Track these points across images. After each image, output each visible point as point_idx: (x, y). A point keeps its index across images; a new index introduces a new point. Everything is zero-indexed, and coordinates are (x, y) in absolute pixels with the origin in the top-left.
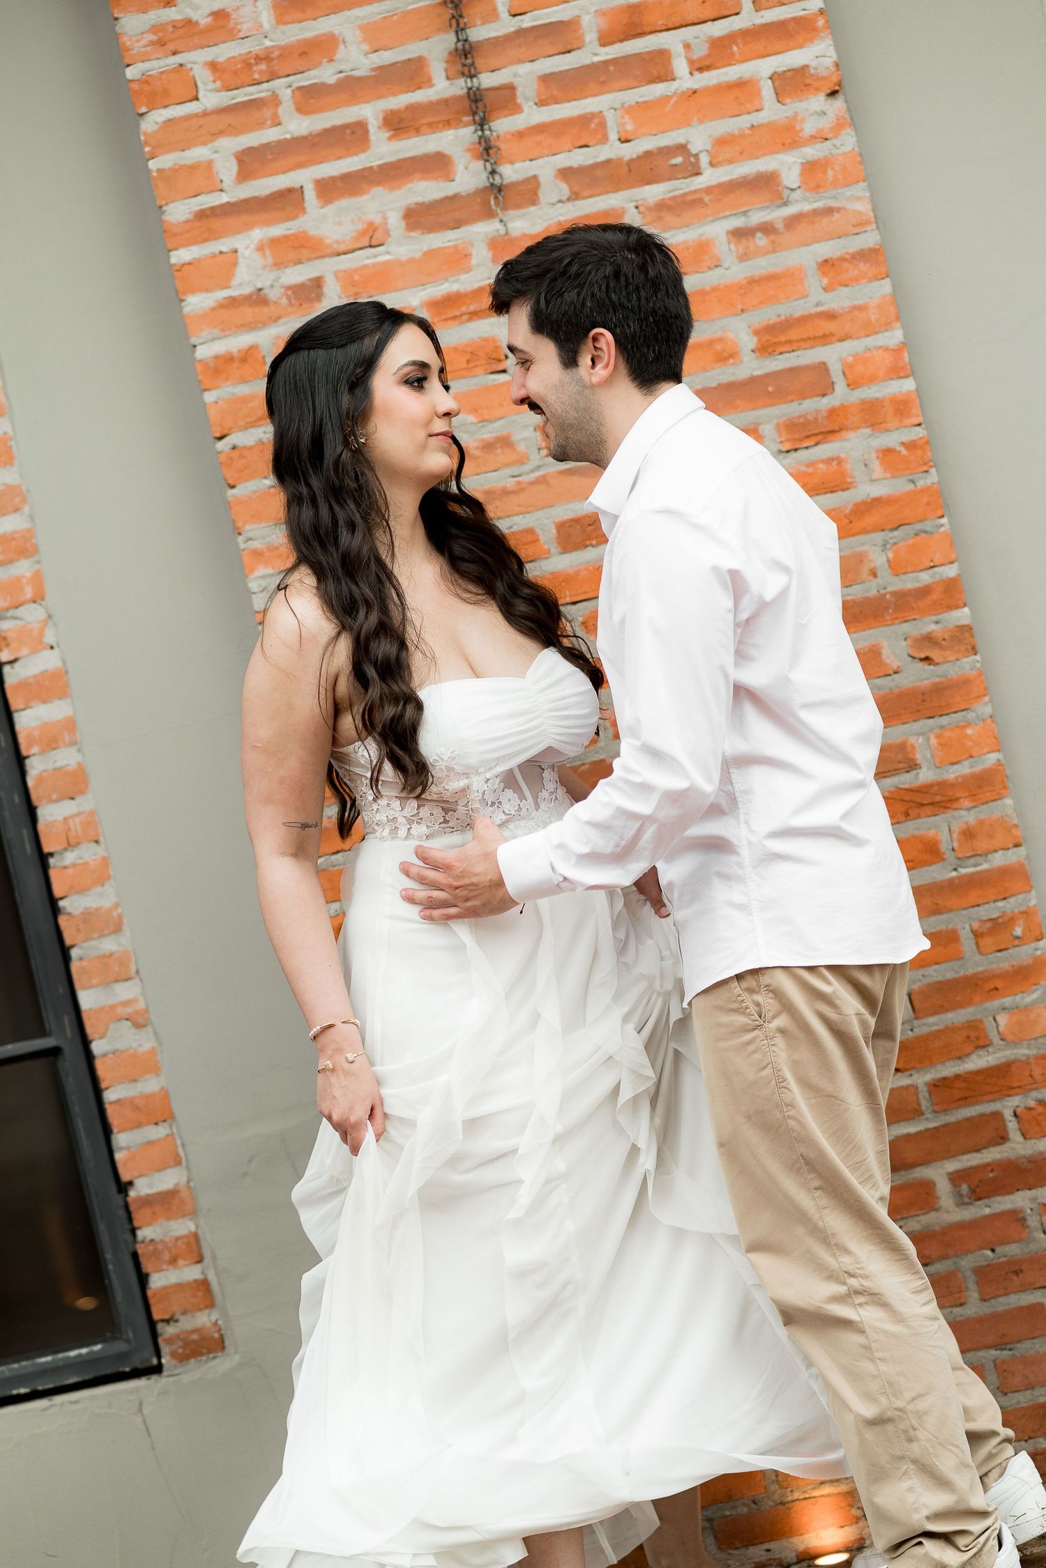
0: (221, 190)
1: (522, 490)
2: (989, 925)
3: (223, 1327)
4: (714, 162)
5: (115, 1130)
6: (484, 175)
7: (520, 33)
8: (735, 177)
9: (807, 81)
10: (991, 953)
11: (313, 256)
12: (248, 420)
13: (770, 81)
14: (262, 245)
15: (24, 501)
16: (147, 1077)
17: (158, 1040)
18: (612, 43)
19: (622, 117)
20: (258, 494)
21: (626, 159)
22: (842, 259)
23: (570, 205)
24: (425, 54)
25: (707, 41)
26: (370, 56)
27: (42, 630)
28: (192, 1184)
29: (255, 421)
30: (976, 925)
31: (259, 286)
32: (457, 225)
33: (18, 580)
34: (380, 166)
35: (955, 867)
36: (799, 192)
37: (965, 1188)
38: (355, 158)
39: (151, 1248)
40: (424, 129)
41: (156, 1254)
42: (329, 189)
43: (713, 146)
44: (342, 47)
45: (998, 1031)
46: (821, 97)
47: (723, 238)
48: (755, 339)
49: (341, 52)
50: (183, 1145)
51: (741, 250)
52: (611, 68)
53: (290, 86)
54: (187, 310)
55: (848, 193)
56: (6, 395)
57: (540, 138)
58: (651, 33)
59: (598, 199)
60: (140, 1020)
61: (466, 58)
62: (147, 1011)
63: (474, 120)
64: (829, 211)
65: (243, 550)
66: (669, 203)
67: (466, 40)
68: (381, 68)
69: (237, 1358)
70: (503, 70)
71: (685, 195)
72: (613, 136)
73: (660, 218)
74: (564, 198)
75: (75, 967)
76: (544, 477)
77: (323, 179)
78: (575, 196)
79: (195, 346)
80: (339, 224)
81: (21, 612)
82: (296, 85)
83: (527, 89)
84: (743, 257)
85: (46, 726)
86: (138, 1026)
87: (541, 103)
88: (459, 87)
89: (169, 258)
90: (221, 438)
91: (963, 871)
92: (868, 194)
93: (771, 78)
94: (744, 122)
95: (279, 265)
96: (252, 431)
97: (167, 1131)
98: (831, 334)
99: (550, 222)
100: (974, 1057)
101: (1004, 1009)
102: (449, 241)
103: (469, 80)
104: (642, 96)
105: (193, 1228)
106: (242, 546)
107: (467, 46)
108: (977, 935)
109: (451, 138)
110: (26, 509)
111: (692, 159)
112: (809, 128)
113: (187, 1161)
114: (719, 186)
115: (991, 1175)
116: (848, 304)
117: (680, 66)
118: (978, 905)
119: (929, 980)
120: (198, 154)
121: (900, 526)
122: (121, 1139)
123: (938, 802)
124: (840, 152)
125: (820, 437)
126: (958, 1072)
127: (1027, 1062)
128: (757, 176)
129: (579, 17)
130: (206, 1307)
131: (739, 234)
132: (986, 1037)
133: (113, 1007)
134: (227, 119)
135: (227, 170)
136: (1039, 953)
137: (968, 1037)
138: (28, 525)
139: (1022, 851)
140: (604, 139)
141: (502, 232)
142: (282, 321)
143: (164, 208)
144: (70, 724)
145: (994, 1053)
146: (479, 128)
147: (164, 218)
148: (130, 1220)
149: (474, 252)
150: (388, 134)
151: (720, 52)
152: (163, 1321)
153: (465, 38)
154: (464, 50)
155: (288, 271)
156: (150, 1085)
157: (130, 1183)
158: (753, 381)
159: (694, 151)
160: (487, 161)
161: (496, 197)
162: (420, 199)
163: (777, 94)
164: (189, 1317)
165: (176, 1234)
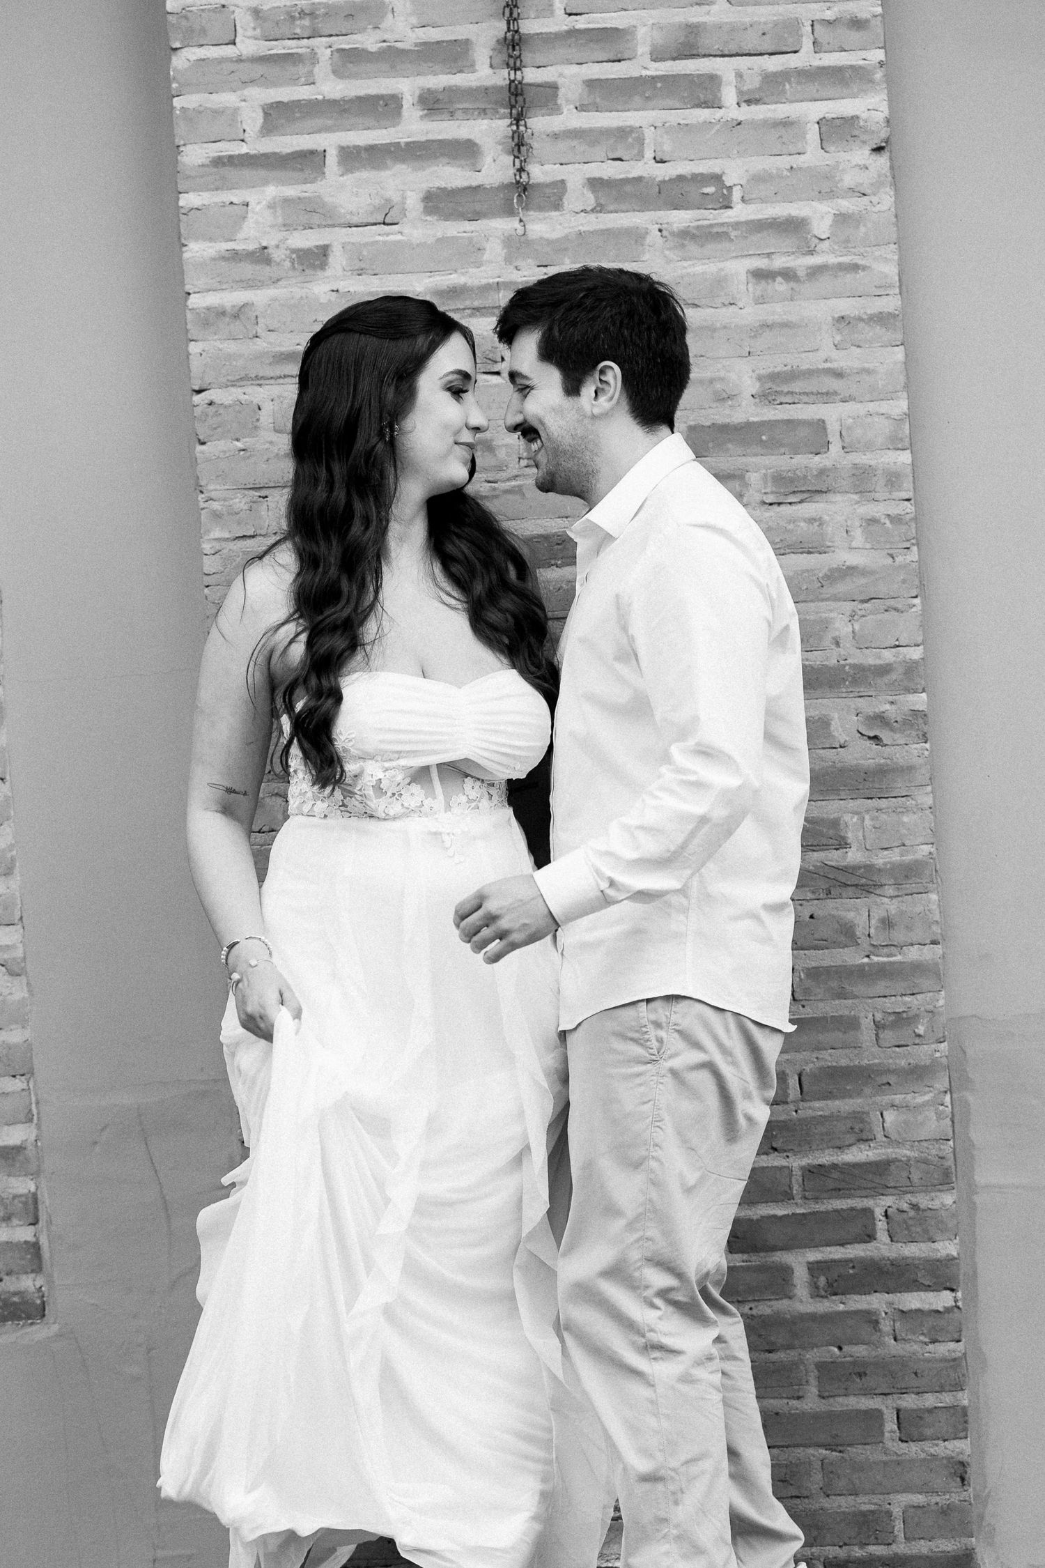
0: (243, 141)
1: (497, 497)
2: (892, 1018)
3: (46, 1295)
4: (746, 198)
6: (512, 171)
7: (573, 33)
8: (766, 217)
9: (856, 133)
10: (889, 1047)
11: (324, 223)
12: (230, 378)
13: (817, 126)
14: (274, 203)
16: (12, 1027)
17: (30, 991)
18: (663, 60)
19: (661, 137)
20: (227, 455)
21: (657, 180)
22: (860, 319)
23: (592, 217)
24: (473, 38)
25: (761, 75)
26: (416, 29)
28: (39, 1144)
29: (238, 380)
30: (879, 1017)
31: (264, 244)
32: (475, 217)
34: (407, 144)
35: (868, 953)
36: (827, 242)
37: (822, 1281)
38: (384, 131)
40: (459, 114)
42: (352, 157)
43: (748, 180)
44: (390, 16)
45: (883, 1126)
46: (867, 151)
47: (743, 277)
48: (758, 385)
49: (388, 21)
50: (37, 1103)
51: (758, 293)
52: (659, 85)
53: (330, 47)
54: (186, 255)
55: (877, 254)
57: (575, 143)
58: (705, 56)
59: (622, 215)
60: (16, 969)
61: (514, 50)
63: (511, 113)
64: (855, 267)
65: (202, 509)
66: (695, 232)
67: (517, 31)
68: (425, 44)
69: (55, 1328)
70: (549, 68)
71: (711, 226)
72: (649, 154)
73: (683, 246)
74: (589, 209)
76: (520, 487)
77: (348, 147)
78: (599, 209)
79: (189, 294)
80: (357, 195)
82: (335, 47)
83: (571, 90)
84: (760, 300)
87: (581, 108)
88: (501, 77)
89: (178, 199)
90: (199, 392)
91: (875, 959)
92: (896, 257)
93: (818, 123)
94: (784, 162)
95: (287, 227)
96: (233, 390)
97: (24, 1086)
98: (836, 393)
99: (571, 230)
100: (854, 1149)
101: (893, 1106)
102: (465, 232)
103: (512, 72)
104: (683, 119)
105: (33, 1189)
106: (202, 505)
107: (517, 37)
108: (878, 1026)
109: (484, 127)
111: (725, 191)
112: (849, 180)
114: (747, 223)
115: (851, 1271)
116: (857, 365)
117: (729, 95)
118: (885, 997)
119: (822, 1063)
120: (226, 99)
121: (872, 599)
123: (862, 885)
124: (874, 209)
125: (805, 495)
126: (835, 1162)
127: (907, 1163)
128: (787, 220)
129: (635, 27)
130: (32, 1271)
131: (760, 275)
132: (871, 1131)
134: (260, 69)
135: (252, 120)
136: (938, 1055)
137: (852, 1128)
139: (938, 949)
140: (640, 156)
141: (520, 231)
142: (280, 283)
143: (181, 149)
145: (875, 1148)
146: (515, 122)
147: (179, 158)
149: (488, 246)
150: (421, 113)
151: (773, 85)
153: (516, 29)
154: (513, 40)
155: (296, 234)
158: (748, 426)
159: (728, 184)
160: (518, 158)
161: (519, 195)
162: (443, 185)
163: (821, 140)
164: (13, 1278)
165: (14, 1191)
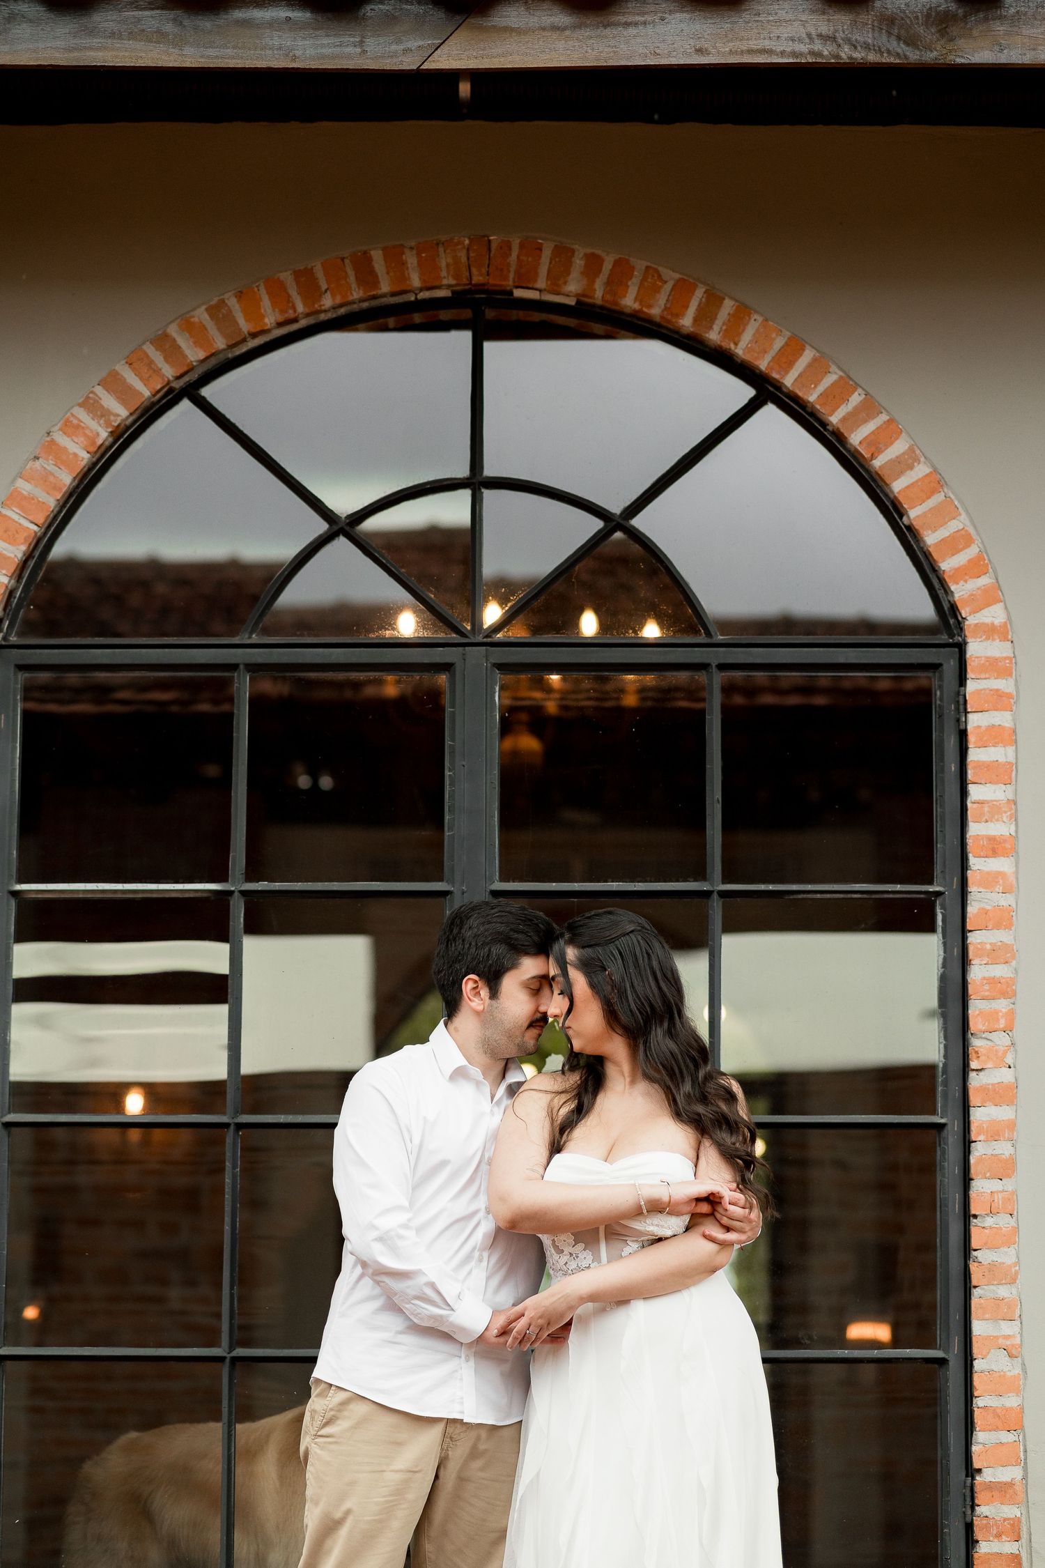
5: (977, 1429)
15: (1013, 957)
27: (1005, 1052)
33: (997, 1012)
39: (985, 1522)
41: (987, 1527)
56: (1017, 879)
62: (1021, 1345)
75: (975, 1302)
81: (993, 1036)
85: (993, 1122)
86: (1010, 1356)
110: (1014, 963)
113: (1026, 1463)
122: (981, 1437)
133: (997, 1338)
138: (1012, 976)
144: (1011, 1125)
148: (973, 1498)
156: (1011, 1401)
157: (979, 1471)
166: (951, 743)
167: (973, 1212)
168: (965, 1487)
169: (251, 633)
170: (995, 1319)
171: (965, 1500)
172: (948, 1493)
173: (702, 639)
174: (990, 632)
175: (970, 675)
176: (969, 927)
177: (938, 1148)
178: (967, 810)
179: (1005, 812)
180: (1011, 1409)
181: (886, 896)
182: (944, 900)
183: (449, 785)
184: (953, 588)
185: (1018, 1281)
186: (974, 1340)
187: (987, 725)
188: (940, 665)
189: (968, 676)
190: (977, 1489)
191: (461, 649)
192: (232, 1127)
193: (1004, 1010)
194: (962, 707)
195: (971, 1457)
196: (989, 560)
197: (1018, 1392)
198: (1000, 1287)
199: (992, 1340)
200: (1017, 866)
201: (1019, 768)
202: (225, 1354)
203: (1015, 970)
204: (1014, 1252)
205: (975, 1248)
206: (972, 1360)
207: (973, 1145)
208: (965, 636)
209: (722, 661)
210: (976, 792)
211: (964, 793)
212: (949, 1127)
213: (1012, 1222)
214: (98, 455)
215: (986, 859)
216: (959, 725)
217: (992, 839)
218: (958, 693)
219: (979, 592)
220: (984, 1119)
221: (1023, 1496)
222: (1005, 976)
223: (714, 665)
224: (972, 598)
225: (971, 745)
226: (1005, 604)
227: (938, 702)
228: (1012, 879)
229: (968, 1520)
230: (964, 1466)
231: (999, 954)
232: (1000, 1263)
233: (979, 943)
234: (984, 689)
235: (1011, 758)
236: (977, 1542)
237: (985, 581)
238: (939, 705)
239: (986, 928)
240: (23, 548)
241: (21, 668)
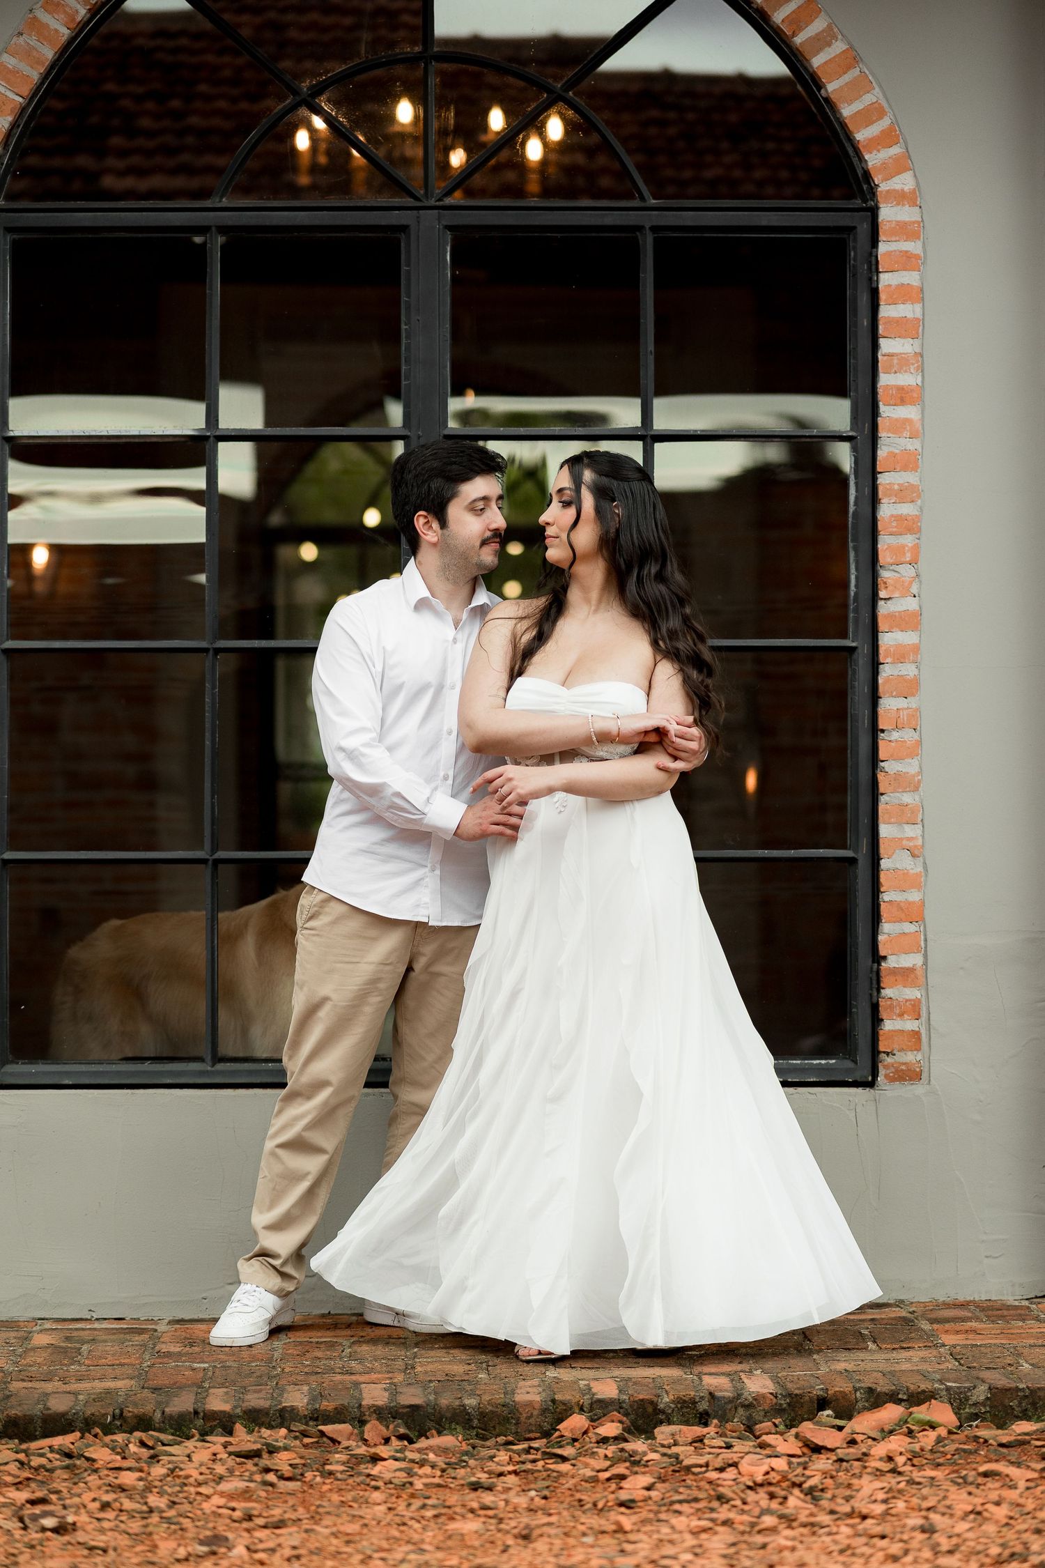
3: (923, 1065)
5: (883, 921)
15: (919, 497)
16: (913, 890)
17: (925, 868)
27: (911, 583)
28: (926, 967)
33: (903, 547)
39: (889, 1003)
41: (891, 1007)
50: (926, 940)
56: (923, 425)
60: (916, 852)
62: (923, 846)
69: (930, 1087)
75: (881, 807)
81: (900, 568)
85: (899, 646)
86: (913, 856)
97: (918, 929)
105: (918, 996)
110: (919, 502)
113: (926, 951)
122: (887, 929)
130: (916, 1050)
133: (901, 839)
138: (917, 513)
144: (916, 649)
148: (878, 982)
152: (884, 1052)
156: (914, 896)
157: (885, 958)
164: (902, 1054)
165: (907, 998)
166: (864, 299)
167: (881, 727)
168: (872, 971)
169: (221, 197)
170: (900, 823)
171: (871, 983)
172: (857, 978)
173: (636, 203)
174: (901, 198)
175: (882, 237)
176: (879, 469)
177: (850, 669)
178: (878, 361)
179: (913, 364)
180: (914, 903)
181: (803, 440)
182: (857, 444)
183: (406, 337)
184: (867, 157)
185: (920, 789)
186: (881, 841)
187: (896, 283)
188: (855, 228)
189: (880, 239)
190: (883, 973)
191: (415, 212)
192: (211, 652)
193: (910, 545)
194: (874, 267)
195: (877, 945)
196: (900, 131)
197: (919, 888)
198: (905, 794)
199: (898, 842)
200: (923, 413)
201: (926, 323)
202: (208, 857)
203: (921, 508)
204: (917, 763)
205: (882, 759)
206: (879, 859)
207: (881, 666)
208: (878, 201)
209: (655, 224)
210: (886, 346)
211: (875, 346)
212: (859, 650)
213: (916, 736)
214: (77, 30)
215: (895, 407)
216: (871, 283)
217: (901, 389)
218: (871, 254)
219: (891, 160)
220: (890, 643)
221: (924, 980)
222: (910, 514)
223: (647, 227)
224: (884, 166)
225: (882, 303)
226: (914, 172)
227: (852, 262)
228: (919, 425)
229: (875, 1000)
230: (870, 955)
231: (906, 494)
232: (905, 773)
233: (888, 484)
234: (895, 251)
235: (919, 315)
236: (882, 1020)
237: (896, 150)
238: (854, 266)
239: (894, 470)
240: (10, 119)
241: (9, 230)
